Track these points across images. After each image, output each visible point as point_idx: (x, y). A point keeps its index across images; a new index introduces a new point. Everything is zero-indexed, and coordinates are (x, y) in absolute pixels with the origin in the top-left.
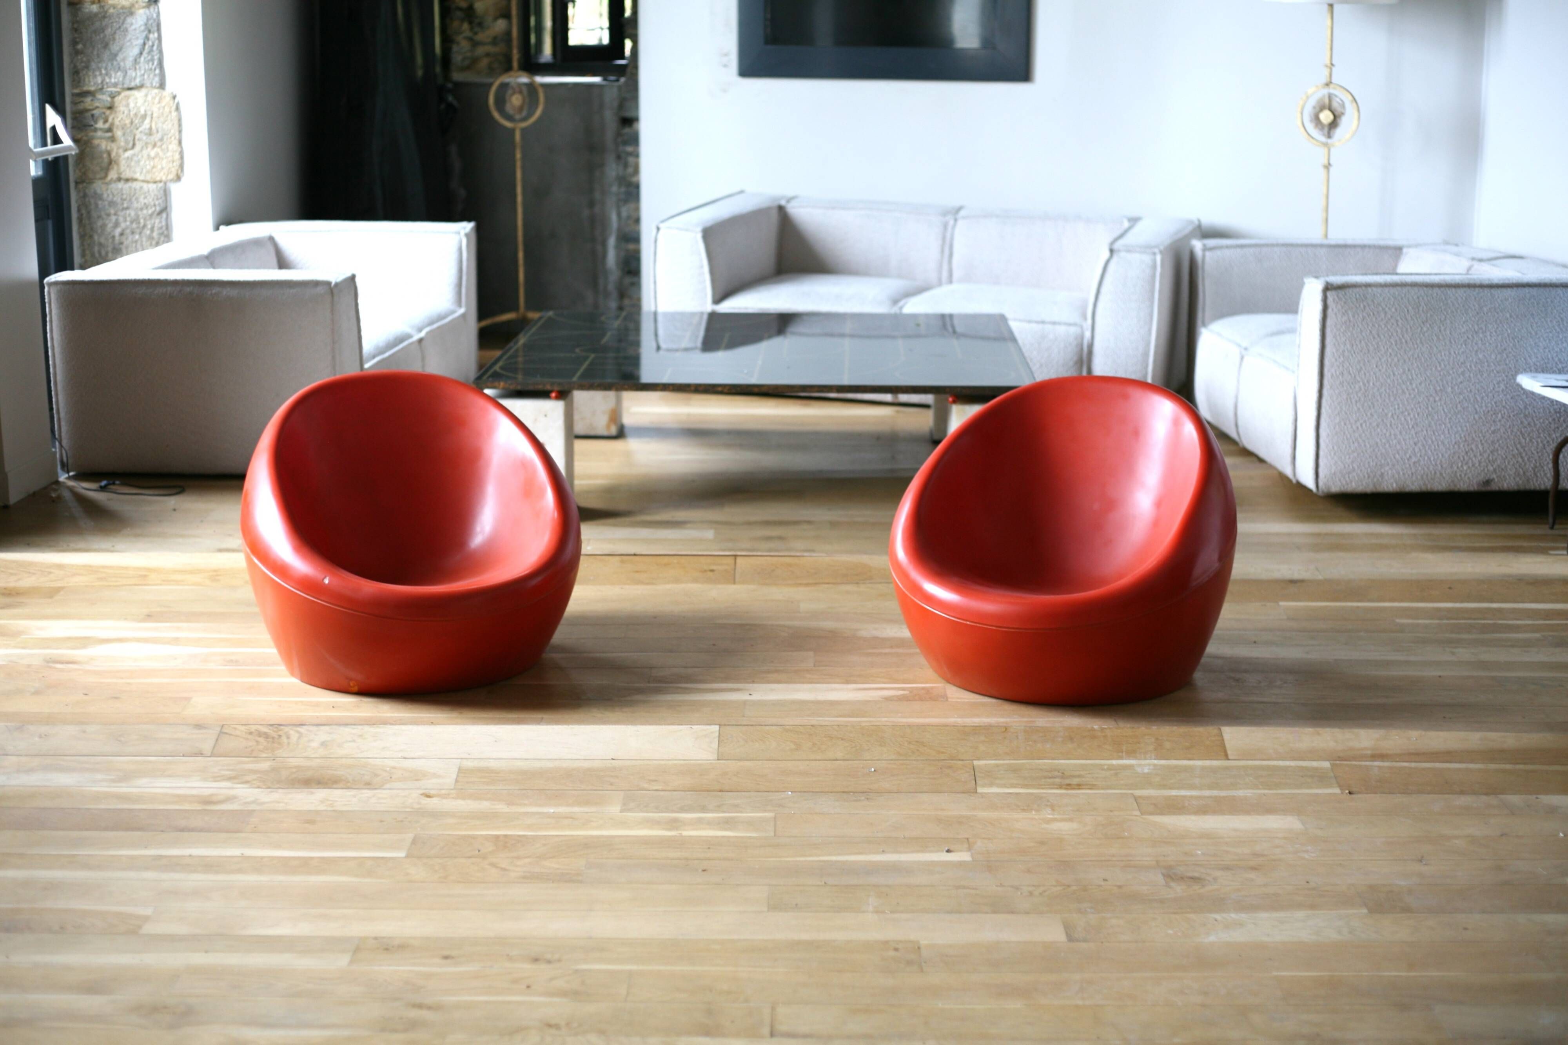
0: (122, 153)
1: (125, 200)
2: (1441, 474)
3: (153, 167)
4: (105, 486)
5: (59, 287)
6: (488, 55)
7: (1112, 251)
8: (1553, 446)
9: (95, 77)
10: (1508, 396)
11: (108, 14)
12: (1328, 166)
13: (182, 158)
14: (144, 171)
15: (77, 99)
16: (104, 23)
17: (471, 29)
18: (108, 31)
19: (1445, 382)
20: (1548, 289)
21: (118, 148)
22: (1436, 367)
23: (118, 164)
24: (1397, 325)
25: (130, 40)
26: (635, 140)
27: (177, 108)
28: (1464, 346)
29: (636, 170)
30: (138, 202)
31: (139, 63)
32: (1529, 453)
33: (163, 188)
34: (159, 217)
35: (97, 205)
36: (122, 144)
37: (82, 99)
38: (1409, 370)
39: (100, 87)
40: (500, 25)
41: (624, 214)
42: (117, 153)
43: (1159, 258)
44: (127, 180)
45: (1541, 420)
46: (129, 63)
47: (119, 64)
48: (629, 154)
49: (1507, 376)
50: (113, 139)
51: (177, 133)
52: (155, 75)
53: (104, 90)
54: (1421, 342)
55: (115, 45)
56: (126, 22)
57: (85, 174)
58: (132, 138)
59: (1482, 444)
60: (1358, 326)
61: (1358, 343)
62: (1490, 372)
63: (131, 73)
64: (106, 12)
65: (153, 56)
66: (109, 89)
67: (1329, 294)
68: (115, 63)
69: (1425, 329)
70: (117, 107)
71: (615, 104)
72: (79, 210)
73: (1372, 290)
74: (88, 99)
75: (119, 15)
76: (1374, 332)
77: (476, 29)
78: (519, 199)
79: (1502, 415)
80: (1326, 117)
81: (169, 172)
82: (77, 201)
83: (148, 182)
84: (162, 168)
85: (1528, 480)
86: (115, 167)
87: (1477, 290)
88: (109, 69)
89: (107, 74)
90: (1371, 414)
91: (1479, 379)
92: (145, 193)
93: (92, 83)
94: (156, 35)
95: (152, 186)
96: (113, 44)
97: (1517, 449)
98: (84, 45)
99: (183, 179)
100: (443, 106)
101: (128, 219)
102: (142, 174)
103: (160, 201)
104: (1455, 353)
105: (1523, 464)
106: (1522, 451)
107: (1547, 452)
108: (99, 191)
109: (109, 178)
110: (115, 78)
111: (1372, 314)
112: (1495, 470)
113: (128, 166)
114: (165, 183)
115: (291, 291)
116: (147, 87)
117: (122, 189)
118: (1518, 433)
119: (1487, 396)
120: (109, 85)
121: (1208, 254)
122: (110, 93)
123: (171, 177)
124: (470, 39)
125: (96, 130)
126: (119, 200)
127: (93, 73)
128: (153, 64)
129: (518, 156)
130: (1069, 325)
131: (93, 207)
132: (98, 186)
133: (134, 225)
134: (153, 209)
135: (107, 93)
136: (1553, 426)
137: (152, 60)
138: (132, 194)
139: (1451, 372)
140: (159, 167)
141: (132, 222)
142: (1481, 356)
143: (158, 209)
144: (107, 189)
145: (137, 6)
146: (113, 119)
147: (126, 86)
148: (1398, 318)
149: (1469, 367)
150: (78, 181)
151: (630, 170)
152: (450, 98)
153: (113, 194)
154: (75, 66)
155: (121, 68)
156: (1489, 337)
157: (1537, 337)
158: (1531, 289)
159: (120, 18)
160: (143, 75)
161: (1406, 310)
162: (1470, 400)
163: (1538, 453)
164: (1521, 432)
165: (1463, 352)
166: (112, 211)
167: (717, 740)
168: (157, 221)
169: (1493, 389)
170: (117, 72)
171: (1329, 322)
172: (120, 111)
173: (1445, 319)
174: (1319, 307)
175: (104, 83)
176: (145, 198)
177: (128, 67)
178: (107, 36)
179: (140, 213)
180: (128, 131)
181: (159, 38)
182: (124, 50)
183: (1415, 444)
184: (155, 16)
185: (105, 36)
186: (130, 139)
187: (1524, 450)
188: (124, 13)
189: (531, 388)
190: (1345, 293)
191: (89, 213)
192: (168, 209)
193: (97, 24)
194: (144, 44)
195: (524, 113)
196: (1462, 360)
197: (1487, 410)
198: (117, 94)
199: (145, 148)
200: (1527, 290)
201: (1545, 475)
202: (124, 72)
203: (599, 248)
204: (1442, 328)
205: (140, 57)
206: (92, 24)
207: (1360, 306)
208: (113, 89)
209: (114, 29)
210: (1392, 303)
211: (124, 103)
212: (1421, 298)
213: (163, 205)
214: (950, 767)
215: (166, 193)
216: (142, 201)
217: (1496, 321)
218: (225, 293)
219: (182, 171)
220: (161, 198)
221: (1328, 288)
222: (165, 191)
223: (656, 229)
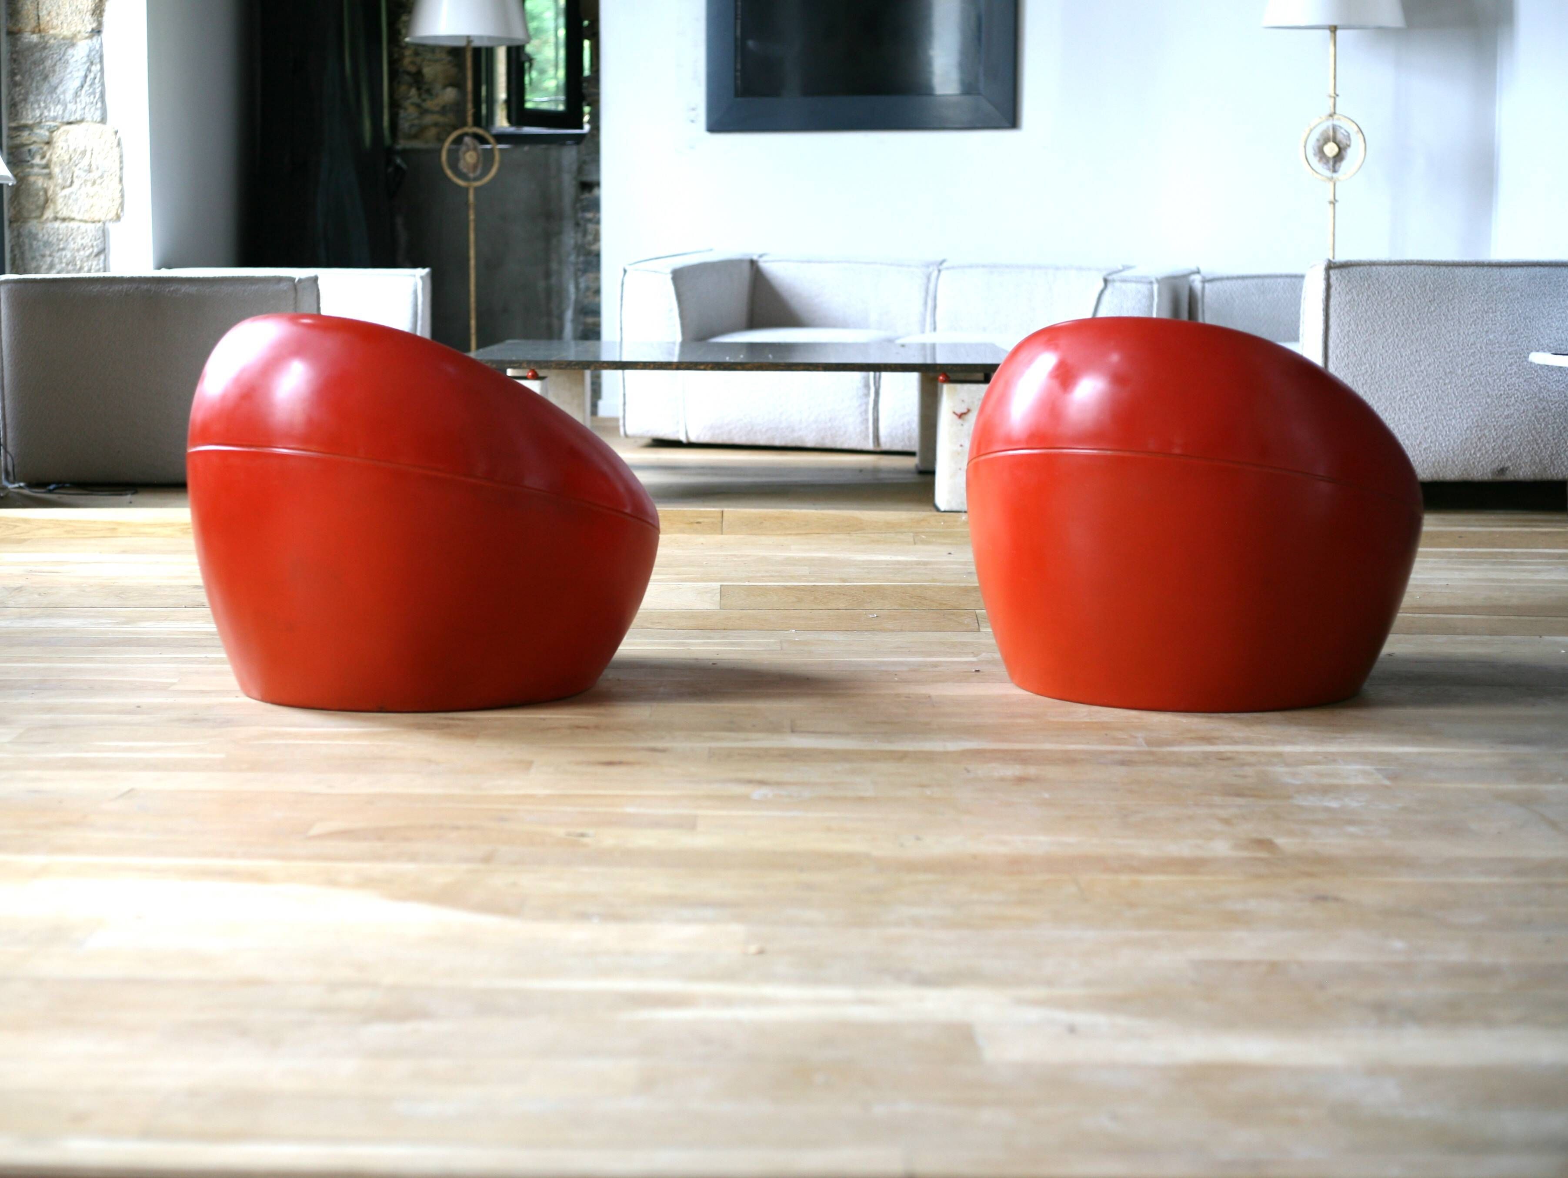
0: (59, 191)
1: (61, 240)
2: (1454, 462)
3: (92, 207)
4: (54, 489)
5: (9, 286)
6: (436, 125)
7: (1106, 282)
9: (33, 110)
11: (48, 45)
12: (1333, 203)
13: (122, 196)
14: (82, 210)
15: (14, 134)
16: (44, 55)
17: (420, 95)
18: (48, 63)
19: (1454, 363)
21: (56, 186)
22: (1445, 348)
23: (54, 202)
24: (1404, 303)
25: (71, 72)
26: (595, 205)
27: (119, 144)
28: (1473, 325)
29: (597, 238)
30: (74, 243)
31: (80, 96)
32: (1545, 439)
33: (102, 228)
34: (97, 258)
35: (31, 245)
36: (60, 181)
37: (18, 133)
38: (1417, 351)
39: (38, 120)
40: (450, 94)
41: (582, 285)
42: (53, 191)
43: (1155, 287)
44: (64, 220)
45: (1557, 405)
46: (69, 96)
47: (58, 97)
48: (590, 220)
49: (1520, 357)
50: (50, 176)
51: (118, 170)
52: (96, 109)
53: (43, 124)
54: (1429, 322)
55: (55, 77)
56: (68, 54)
57: (19, 212)
58: (70, 176)
59: (1495, 430)
60: (1363, 305)
61: (1363, 322)
62: (1501, 353)
63: (71, 107)
64: (47, 43)
65: (94, 89)
66: (48, 123)
67: (1332, 272)
68: (55, 96)
69: (1433, 309)
70: (55, 143)
71: (574, 167)
72: (12, 251)
73: (1376, 268)
74: (25, 134)
75: (60, 46)
76: (1379, 312)
77: (424, 96)
78: (472, 262)
79: (1515, 398)
80: (1331, 149)
81: (109, 211)
82: (10, 241)
83: (86, 222)
84: (102, 208)
85: (1545, 469)
86: (52, 206)
87: (1486, 269)
88: (48, 101)
89: (46, 107)
90: (1379, 397)
91: (1489, 361)
92: (83, 233)
93: (30, 117)
94: (98, 67)
95: (90, 226)
96: (53, 76)
97: (1532, 435)
98: (23, 77)
99: (122, 219)
100: (390, 170)
101: (64, 260)
102: (80, 213)
103: (99, 241)
104: (1464, 333)
105: (1539, 451)
106: (1537, 437)
108: (34, 231)
109: (45, 217)
110: (54, 111)
111: (1376, 292)
112: (1509, 457)
113: (65, 205)
114: (104, 223)
115: (253, 287)
116: (87, 121)
117: (58, 229)
118: (1533, 418)
119: (1499, 378)
120: (48, 118)
121: (1208, 286)
122: (48, 127)
123: (110, 216)
124: (418, 106)
125: (32, 166)
126: (55, 240)
127: (32, 105)
128: (95, 97)
129: (472, 217)
131: (27, 247)
132: (33, 225)
134: (91, 250)
135: (45, 127)
137: (94, 93)
138: (69, 234)
139: (1461, 353)
140: (98, 206)
141: (67, 264)
142: (1491, 337)
143: (96, 250)
144: (43, 229)
145: (79, 36)
146: (51, 155)
147: (65, 120)
148: (1404, 297)
149: (1479, 348)
150: (12, 219)
151: (590, 238)
152: (399, 161)
153: (49, 234)
154: (13, 99)
155: (61, 101)
156: (1499, 317)
157: (1550, 317)
159: (60, 49)
160: (84, 108)
161: (1412, 289)
162: (1481, 383)
163: (1554, 439)
164: (1536, 417)
165: (1473, 333)
166: (48, 253)
167: (719, 595)
168: (95, 263)
169: (1505, 371)
170: (57, 105)
171: (1332, 302)
172: (58, 146)
173: (1453, 299)
174: (1322, 285)
175: (43, 116)
176: (83, 238)
177: (68, 100)
178: (47, 68)
179: (76, 254)
180: (67, 167)
181: (102, 70)
182: (64, 82)
183: (1426, 429)
184: (98, 47)
185: (44, 68)
186: (69, 176)
187: (1540, 436)
188: (65, 44)
190: (1349, 272)
191: (23, 253)
192: (107, 251)
193: (37, 55)
194: (86, 76)
195: (479, 172)
196: (1472, 340)
197: (1499, 394)
198: (55, 128)
199: (83, 186)
200: (1537, 269)
202: (64, 107)
203: (557, 321)
204: (1451, 307)
205: (81, 90)
206: (32, 55)
207: (1364, 284)
208: (52, 124)
209: (54, 60)
210: (1397, 282)
211: (63, 137)
212: (1427, 277)
213: (101, 246)
214: (953, 614)
215: (104, 233)
216: (79, 241)
217: (1506, 300)
218: (183, 291)
219: (122, 210)
220: (99, 239)
221: (1331, 266)
222: (104, 231)
223: (622, 272)
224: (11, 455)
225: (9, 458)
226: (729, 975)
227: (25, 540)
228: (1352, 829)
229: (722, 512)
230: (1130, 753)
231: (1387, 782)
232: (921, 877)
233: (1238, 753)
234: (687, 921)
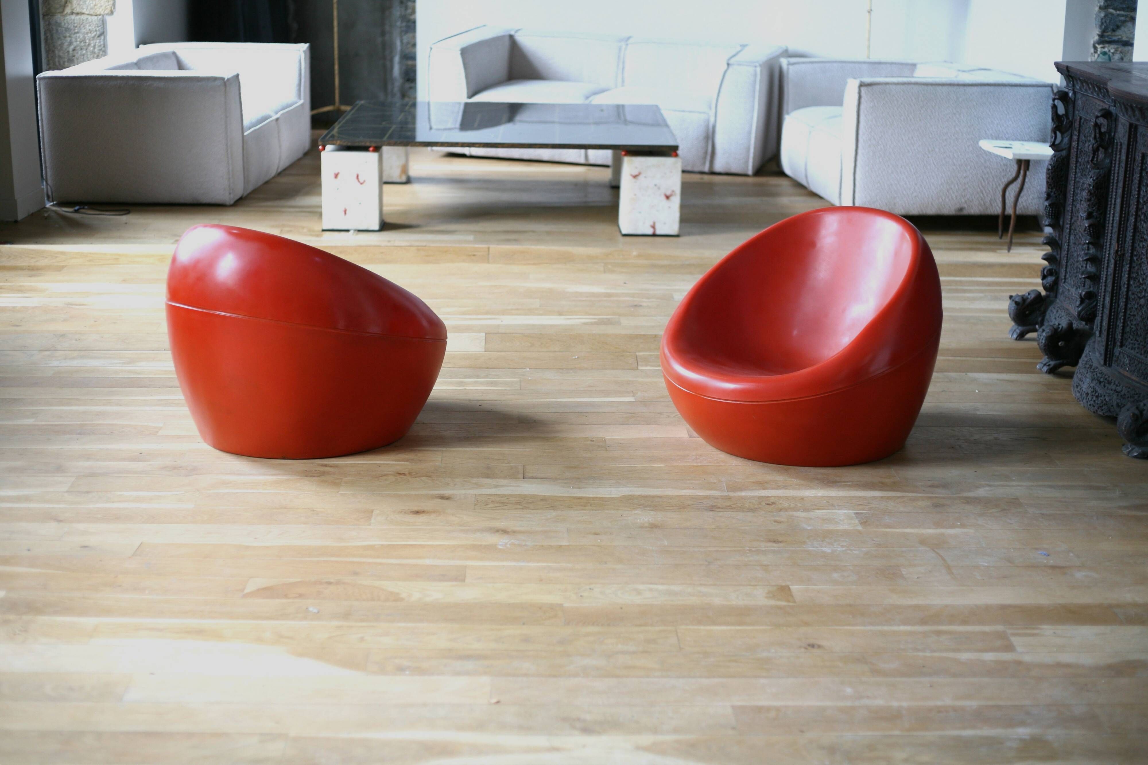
1: (76, 27)
2: (932, 204)
3: (95, 5)
4: (78, 209)
5: (46, 81)
7: (728, 65)
8: (1002, 186)
10: (975, 155)
12: (870, 11)
14: (89, 8)
19: (934, 145)
20: (1000, 88)
22: (929, 136)
23: (71, 3)
24: (905, 109)
28: (947, 123)
29: (414, 12)
30: (85, 29)
32: (987, 191)
33: (102, 19)
34: (99, 38)
35: (57, 30)
38: (912, 137)
41: (405, 41)
43: (758, 69)
44: (78, 14)
45: (996, 171)
48: (409, 1)
49: (974, 142)
54: (920, 120)
57: (49, 9)
59: (958, 185)
60: (880, 109)
61: (880, 120)
62: (963, 139)
67: (862, 89)
69: (922, 112)
72: (45, 34)
73: (890, 86)
76: (890, 113)
78: (336, 29)
79: (970, 166)
81: (106, 9)
82: (44, 28)
83: (91, 15)
84: (101, 6)
85: (986, 208)
86: (70, 5)
87: (955, 87)
90: (888, 166)
91: (956, 144)
92: (90, 22)
95: (94, 18)
97: (980, 188)
99: (115, 13)
101: (78, 40)
102: (88, 10)
103: (100, 28)
104: (941, 127)
105: (984, 198)
107: (998, 190)
108: (59, 21)
109: (65, 12)
111: (889, 102)
112: (966, 202)
113: (78, 4)
114: (103, 16)
117: (74, 20)
118: (981, 178)
119: (961, 154)
121: (791, 67)
123: (106, 12)
126: (72, 27)
130: (700, 113)
131: (54, 32)
132: (58, 17)
133: (82, 44)
134: (95, 33)
136: (1002, 174)
138: (81, 23)
139: (939, 139)
140: (99, 5)
142: (957, 129)
143: (98, 33)
144: (64, 20)
148: (906, 105)
149: (950, 136)
150: (45, 14)
151: (409, 11)
153: (68, 23)
156: (962, 117)
157: (993, 117)
158: (989, 87)
161: (911, 100)
162: (950, 157)
163: (992, 190)
164: (983, 178)
165: (946, 127)
166: (68, 35)
167: (484, 341)
168: (98, 41)
169: (965, 150)
171: (862, 107)
173: (935, 106)
174: (856, 97)
176: (90, 26)
179: (86, 36)
183: (916, 184)
187: (984, 189)
189: (357, 144)
190: (873, 88)
191: (52, 35)
192: (105, 33)
196: (945, 131)
197: (961, 163)
200: (986, 88)
201: (998, 205)
203: (388, 63)
204: (933, 111)
207: (881, 97)
210: (902, 95)
212: (921, 92)
213: (101, 31)
214: (622, 356)
215: (103, 23)
216: (88, 28)
217: (967, 107)
218: (155, 85)
219: (114, 8)
220: (100, 26)
221: (862, 85)
222: (103, 21)
223: (429, 49)
224: (50, 186)
225: (49, 187)
226: (480, 726)
227: (63, 267)
228: (835, 575)
229: (489, 248)
230: (716, 498)
231: (860, 528)
232: (591, 629)
233: (778, 497)
234: (458, 674)
